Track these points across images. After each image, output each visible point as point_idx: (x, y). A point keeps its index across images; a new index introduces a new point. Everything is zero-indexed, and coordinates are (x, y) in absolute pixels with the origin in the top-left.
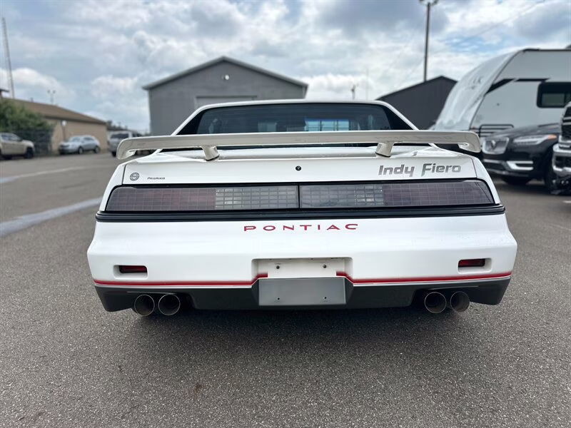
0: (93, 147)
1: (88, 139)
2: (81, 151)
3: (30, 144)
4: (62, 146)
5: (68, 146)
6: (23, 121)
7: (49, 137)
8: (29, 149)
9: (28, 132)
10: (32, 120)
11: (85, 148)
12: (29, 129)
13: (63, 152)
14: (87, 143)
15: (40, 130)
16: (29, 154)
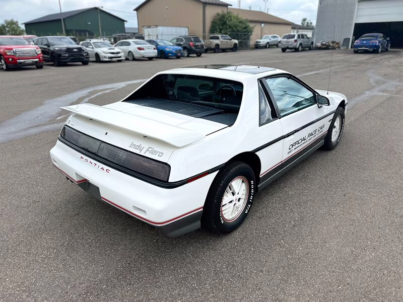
0: (276, 43)
1: (275, 37)
2: (268, 46)
3: (236, 41)
4: (257, 42)
5: (260, 42)
6: (236, 26)
7: (249, 36)
8: (236, 44)
9: (237, 33)
10: (241, 24)
11: (270, 44)
12: (238, 31)
13: (257, 47)
14: (273, 39)
15: (244, 32)
16: (235, 48)
